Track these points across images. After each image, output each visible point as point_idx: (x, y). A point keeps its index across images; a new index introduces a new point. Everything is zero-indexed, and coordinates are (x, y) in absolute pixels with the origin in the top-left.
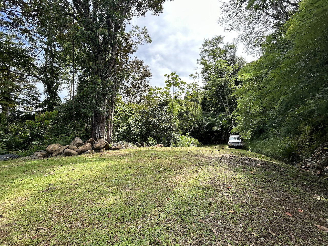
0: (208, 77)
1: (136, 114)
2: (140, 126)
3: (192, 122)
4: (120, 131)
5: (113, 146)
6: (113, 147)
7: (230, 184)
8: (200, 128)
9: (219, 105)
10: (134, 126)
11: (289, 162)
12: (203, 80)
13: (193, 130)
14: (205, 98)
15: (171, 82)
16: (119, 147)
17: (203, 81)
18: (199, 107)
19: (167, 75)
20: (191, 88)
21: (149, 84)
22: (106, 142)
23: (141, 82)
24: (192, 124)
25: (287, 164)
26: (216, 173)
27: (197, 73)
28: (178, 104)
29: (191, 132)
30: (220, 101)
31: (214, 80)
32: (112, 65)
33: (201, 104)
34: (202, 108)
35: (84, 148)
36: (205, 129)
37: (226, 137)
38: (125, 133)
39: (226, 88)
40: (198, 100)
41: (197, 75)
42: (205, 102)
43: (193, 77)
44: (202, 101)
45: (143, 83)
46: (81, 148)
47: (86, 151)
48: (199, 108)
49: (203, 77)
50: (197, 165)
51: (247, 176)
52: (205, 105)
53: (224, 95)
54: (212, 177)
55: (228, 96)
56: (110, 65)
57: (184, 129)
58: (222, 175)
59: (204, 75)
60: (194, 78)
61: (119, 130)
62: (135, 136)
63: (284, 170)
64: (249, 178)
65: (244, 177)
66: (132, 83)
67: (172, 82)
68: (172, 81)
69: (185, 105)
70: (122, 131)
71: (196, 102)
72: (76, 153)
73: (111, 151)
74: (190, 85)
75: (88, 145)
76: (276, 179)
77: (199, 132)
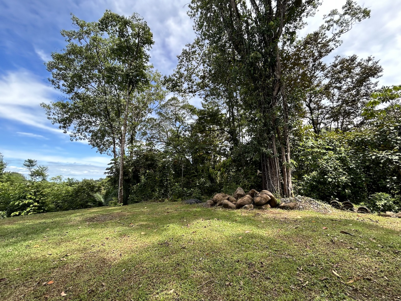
1: (338, 149)
4: (305, 179)
5: (284, 203)
6: (282, 205)
16: (292, 204)
22: (271, 196)
32: (277, 89)
35: (242, 201)
38: (316, 181)
46: (240, 201)
47: (244, 205)
56: (274, 90)
61: (304, 177)
70: (308, 179)
72: (234, 206)
73: (278, 210)
75: (247, 197)
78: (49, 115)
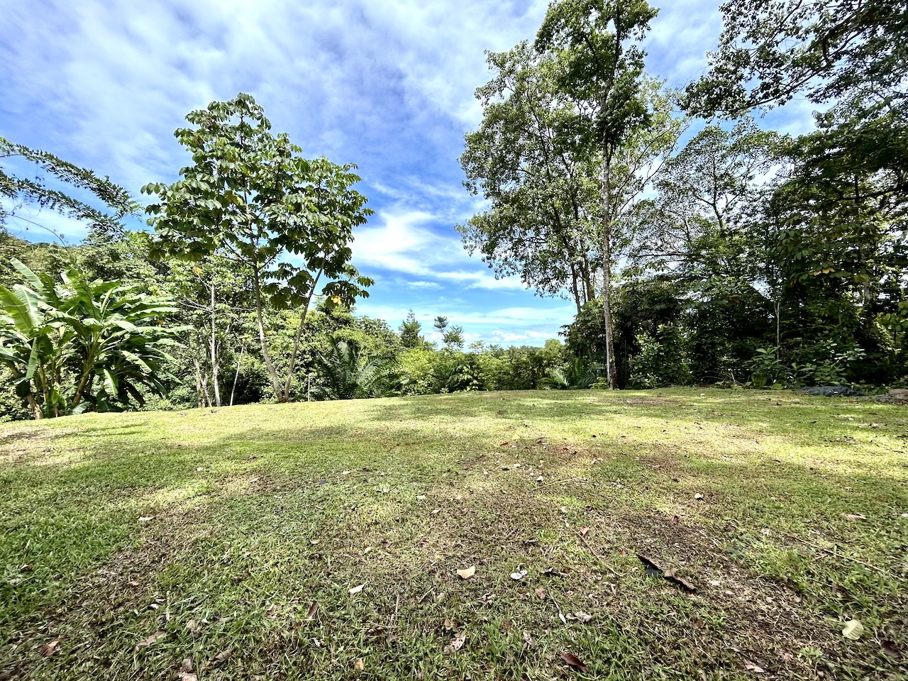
78: (465, 242)
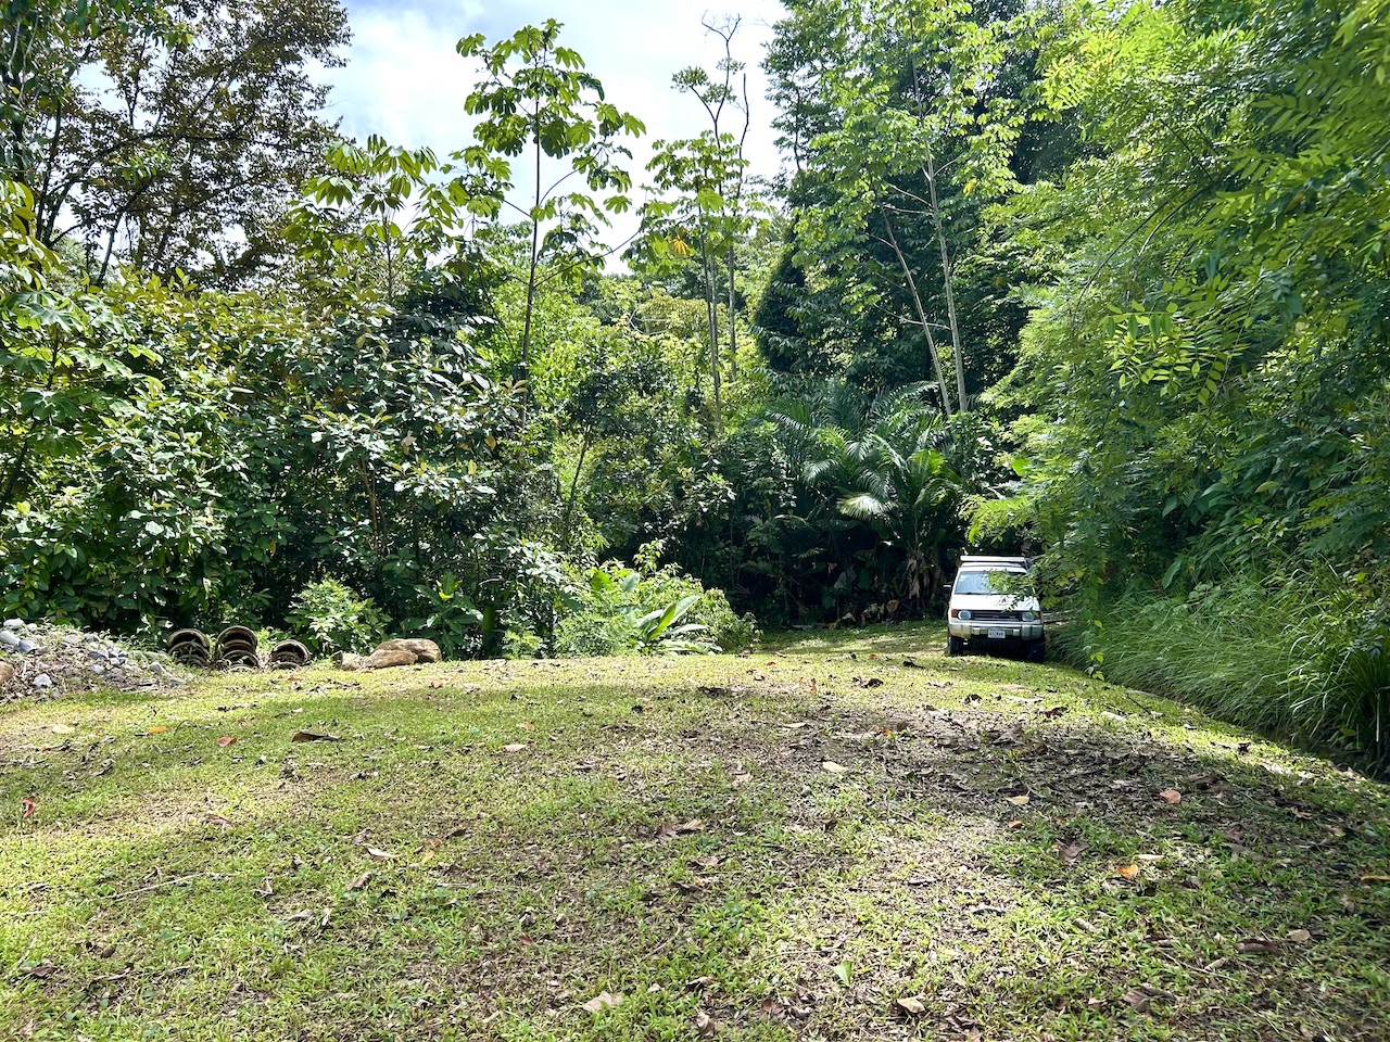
0: (816, 101)
2: (221, 478)
3: (690, 456)
7: (962, 1010)
8: (749, 500)
9: (890, 333)
10: (165, 485)
11: (1358, 754)
12: (777, 126)
13: (691, 522)
14: (790, 273)
15: (520, 112)
17: (781, 133)
18: (741, 340)
19: (479, 39)
20: (688, 178)
21: (325, 117)
23: (253, 92)
24: (686, 472)
25: (1350, 773)
26: (848, 897)
27: (732, 67)
28: (580, 309)
29: (678, 532)
30: (902, 300)
31: (861, 126)
33: (761, 319)
34: (765, 347)
36: (784, 511)
37: (931, 573)
39: (942, 196)
40: (739, 281)
41: (735, 82)
42: (791, 301)
43: (702, 89)
44: (771, 291)
45: (270, 103)
48: (747, 345)
49: (778, 98)
50: (692, 824)
51: (1093, 914)
52: (788, 327)
53: (934, 254)
54: (810, 938)
55: (961, 267)
57: (627, 511)
58: (897, 917)
59: (791, 85)
60: (714, 106)
62: (176, 565)
63: (1346, 830)
64: (1112, 933)
65: (1068, 924)
66: (169, 96)
67: (525, 107)
68: (525, 101)
69: (636, 321)
71: (726, 300)
74: (679, 154)
76: (1309, 924)
77: (736, 533)
